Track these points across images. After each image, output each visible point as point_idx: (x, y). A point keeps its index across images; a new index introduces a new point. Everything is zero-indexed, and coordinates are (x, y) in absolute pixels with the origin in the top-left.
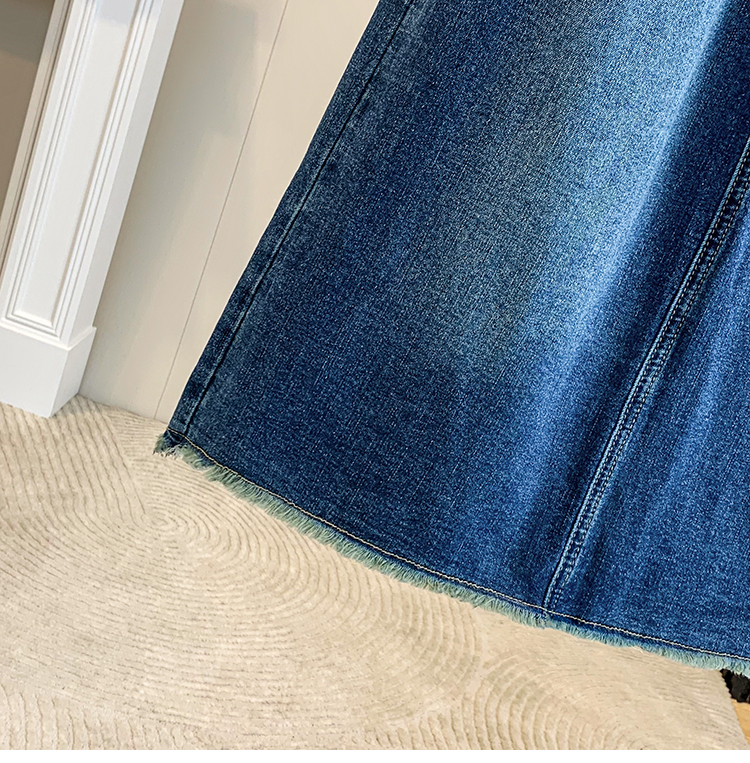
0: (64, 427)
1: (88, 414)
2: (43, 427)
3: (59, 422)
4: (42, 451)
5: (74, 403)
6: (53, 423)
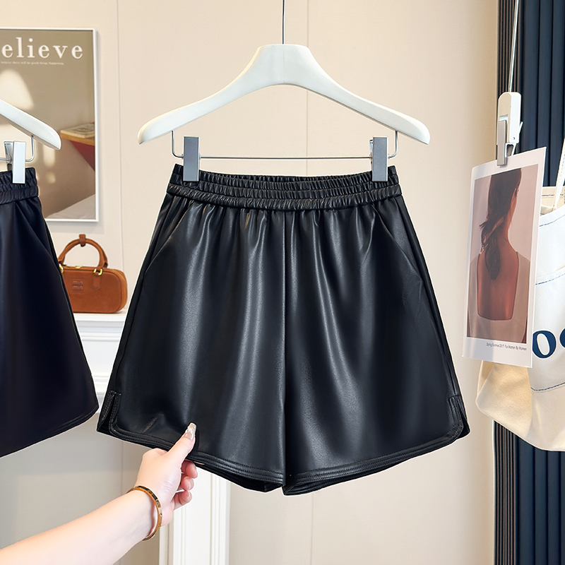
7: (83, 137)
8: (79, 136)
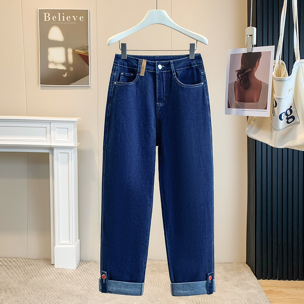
0: (80, 270)
1: (84, 265)
2: (76, 271)
3: (78, 269)
4: (77, 277)
5: (80, 263)
6: (77, 270)
7: (84, 52)
8: (82, 52)
